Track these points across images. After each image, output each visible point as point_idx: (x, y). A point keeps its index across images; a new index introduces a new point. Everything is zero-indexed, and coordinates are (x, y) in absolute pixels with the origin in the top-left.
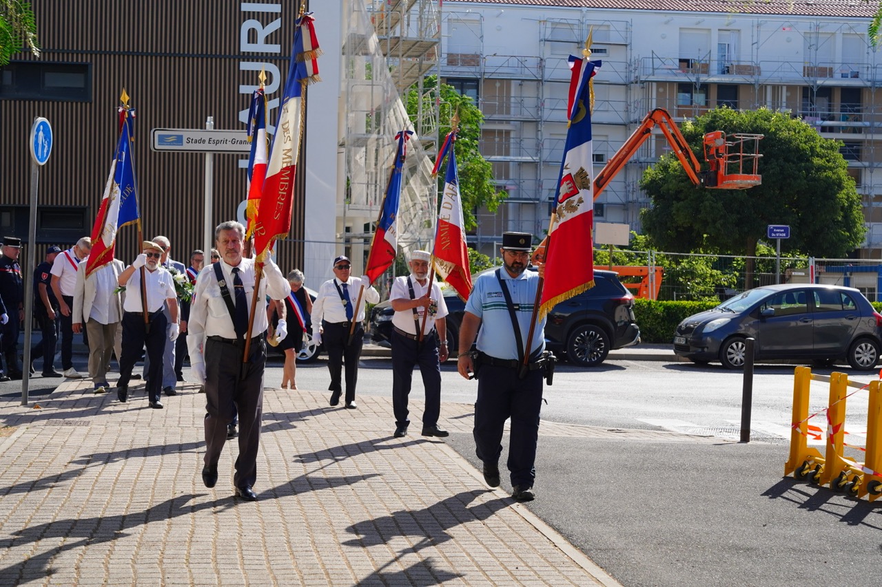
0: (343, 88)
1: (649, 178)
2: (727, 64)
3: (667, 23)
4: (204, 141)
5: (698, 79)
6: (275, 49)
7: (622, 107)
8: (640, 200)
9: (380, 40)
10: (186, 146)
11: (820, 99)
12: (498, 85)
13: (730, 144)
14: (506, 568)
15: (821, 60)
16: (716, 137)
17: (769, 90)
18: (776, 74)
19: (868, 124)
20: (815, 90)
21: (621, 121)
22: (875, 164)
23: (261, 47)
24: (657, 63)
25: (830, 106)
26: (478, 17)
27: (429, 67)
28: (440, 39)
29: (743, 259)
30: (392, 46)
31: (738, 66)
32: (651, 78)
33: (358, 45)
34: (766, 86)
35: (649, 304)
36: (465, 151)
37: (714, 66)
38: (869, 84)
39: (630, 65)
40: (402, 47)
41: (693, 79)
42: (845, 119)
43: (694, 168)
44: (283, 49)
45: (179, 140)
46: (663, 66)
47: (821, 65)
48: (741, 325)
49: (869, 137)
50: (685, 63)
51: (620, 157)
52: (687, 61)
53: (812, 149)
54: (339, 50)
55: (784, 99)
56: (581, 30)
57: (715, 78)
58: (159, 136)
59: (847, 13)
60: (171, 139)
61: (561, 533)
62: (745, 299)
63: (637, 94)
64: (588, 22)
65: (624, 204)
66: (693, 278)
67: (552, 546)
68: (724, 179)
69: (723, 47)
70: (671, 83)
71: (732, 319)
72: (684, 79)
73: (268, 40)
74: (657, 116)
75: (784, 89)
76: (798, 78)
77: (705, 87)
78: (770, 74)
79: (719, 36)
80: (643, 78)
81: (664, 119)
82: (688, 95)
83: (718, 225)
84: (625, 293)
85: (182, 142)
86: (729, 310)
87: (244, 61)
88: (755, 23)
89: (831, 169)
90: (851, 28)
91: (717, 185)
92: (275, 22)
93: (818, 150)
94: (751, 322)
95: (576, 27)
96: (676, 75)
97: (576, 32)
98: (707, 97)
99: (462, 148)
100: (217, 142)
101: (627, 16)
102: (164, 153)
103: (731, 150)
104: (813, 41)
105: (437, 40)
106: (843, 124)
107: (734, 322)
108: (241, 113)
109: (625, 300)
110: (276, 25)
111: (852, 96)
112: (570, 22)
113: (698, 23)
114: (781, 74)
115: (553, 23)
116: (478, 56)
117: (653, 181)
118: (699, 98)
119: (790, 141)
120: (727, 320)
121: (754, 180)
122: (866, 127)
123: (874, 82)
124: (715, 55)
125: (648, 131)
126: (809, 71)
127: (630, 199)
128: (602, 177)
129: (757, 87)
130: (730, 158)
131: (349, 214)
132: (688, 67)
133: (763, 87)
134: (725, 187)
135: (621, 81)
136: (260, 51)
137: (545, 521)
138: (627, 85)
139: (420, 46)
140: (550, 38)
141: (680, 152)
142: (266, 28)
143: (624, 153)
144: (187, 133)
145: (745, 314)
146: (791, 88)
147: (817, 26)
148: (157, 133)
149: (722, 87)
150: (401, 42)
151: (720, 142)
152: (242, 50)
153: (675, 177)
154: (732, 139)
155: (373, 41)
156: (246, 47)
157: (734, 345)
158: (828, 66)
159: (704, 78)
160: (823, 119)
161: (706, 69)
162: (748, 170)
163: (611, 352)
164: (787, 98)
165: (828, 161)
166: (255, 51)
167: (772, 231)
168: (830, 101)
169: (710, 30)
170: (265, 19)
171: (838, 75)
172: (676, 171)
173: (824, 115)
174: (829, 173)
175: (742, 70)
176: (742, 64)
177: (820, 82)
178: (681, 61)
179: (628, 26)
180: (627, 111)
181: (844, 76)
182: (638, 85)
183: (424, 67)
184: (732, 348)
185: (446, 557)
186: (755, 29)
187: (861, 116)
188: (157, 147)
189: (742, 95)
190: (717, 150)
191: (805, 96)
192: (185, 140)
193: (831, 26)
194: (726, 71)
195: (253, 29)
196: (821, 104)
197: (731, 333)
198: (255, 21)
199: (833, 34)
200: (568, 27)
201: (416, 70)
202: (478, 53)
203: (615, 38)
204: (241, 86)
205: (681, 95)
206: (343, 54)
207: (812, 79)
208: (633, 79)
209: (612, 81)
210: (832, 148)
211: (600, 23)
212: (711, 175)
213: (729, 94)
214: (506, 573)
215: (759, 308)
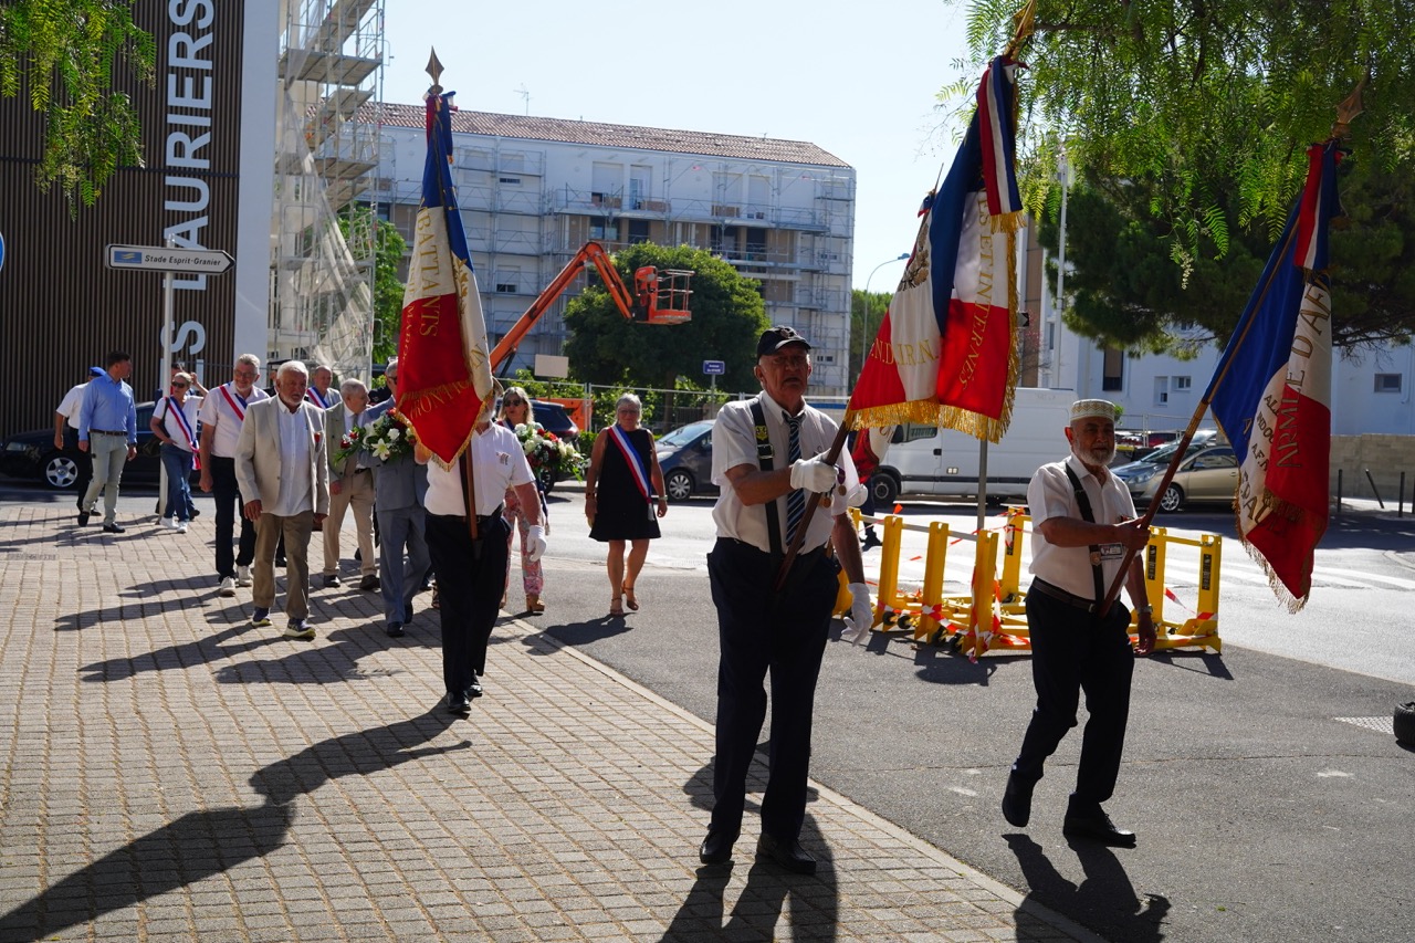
0: (276, 209)
1: (572, 310)
2: (639, 200)
3: (580, 156)
4: (165, 260)
5: (611, 213)
6: (204, 164)
7: (534, 238)
8: (552, 332)
9: (316, 160)
10: (145, 264)
11: (728, 238)
12: (409, 211)
13: (660, 279)
14: (579, 704)
15: (729, 199)
16: (648, 273)
17: (679, 227)
18: (685, 212)
19: (772, 264)
20: (723, 229)
21: (532, 252)
22: (778, 303)
23: (188, 162)
24: (571, 196)
25: (736, 245)
26: (390, 141)
27: (362, 191)
28: (378, 162)
29: (656, 393)
30: (327, 167)
31: (650, 202)
32: (565, 211)
33: (291, 166)
34: (676, 223)
35: (587, 436)
36: (386, 277)
37: (626, 201)
38: (773, 225)
39: (544, 197)
40: (338, 168)
41: (606, 214)
42: (751, 258)
43: (626, 303)
44: (213, 164)
45: (138, 257)
46: (576, 199)
47: (729, 205)
48: (683, 459)
49: (773, 277)
50: (598, 197)
51: (553, 289)
52: (600, 195)
53: (732, 287)
54: (273, 169)
55: (693, 237)
56: (495, 159)
57: (627, 213)
58: (116, 253)
59: (753, 155)
60: (129, 256)
61: (613, 668)
62: (680, 435)
63: (549, 226)
64: (502, 152)
65: (535, 336)
66: (610, 411)
67: (610, 681)
68: (655, 314)
69: (634, 182)
70: (584, 216)
71: (675, 453)
72: (597, 213)
73: (197, 155)
74: (591, 250)
75: (694, 226)
76: (705, 215)
77: (617, 222)
78: (680, 211)
79: (632, 171)
80: (556, 211)
81: (598, 253)
82: (601, 229)
83: (641, 359)
84: (571, 425)
85: (140, 259)
86: (671, 444)
87: (170, 175)
88: (667, 161)
89: (749, 307)
90: (758, 170)
91: (647, 319)
92: (203, 136)
93: (737, 288)
94: (693, 456)
95: (489, 156)
96: (589, 208)
97: (490, 160)
98: (619, 232)
99: (383, 274)
100: (178, 261)
101: (542, 148)
102: (122, 271)
103: (661, 285)
104: (722, 182)
105: (374, 163)
106: (749, 263)
107: (676, 455)
108: (166, 230)
109: (571, 432)
110: (205, 139)
111: (757, 237)
112: (484, 150)
113: (611, 158)
114: (691, 212)
115: (466, 151)
116: (390, 181)
117: (576, 314)
118: (611, 232)
119: (711, 278)
120: (670, 453)
121: (682, 316)
122: (770, 267)
123: (778, 223)
124: (627, 191)
125: (582, 264)
126: (717, 211)
127: (542, 330)
128: (535, 308)
129: (668, 224)
130: (659, 294)
131: (280, 339)
132: (601, 200)
133: (673, 224)
134: (655, 322)
135: (536, 213)
136: (187, 166)
137: (589, 655)
138: (540, 217)
139: (356, 169)
140: (463, 166)
141: (612, 286)
142: (195, 141)
143: (557, 285)
144: (146, 251)
145: (686, 448)
146: (700, 226)
147: (726, 167)
148: (113, 249)
149: (633, 223)
150: (337, 163)
151: (652, 277)
152: (168, 164)
153: (599, 310)
154: (664, 275)
155: (308, 162)
156: (171, 161)
157: (676, 478)
158: (735, 206)
159: (616, 213)
160: (730, 258)
161: (618, 204)
162: (678, 306)
163: (557, 484)
164: (696, 236)
165: (747, 299)
166: (182, 165)
167: (707, 367)
168: (736, 240)
169: (622, 165)
170: (194, 132)
171: (744, 216)
172: (600, 304)
173: (730, 254)
174: (748, 311)
175: (653, 206)
176: (653, 200)
177: (727, 221)
178: (594, 194)
179: (542, 157)
180: (540, 242)
181: (750, 216)
182: (551, 217)
183: (357, 190)
184: (674, 481)
185: (514, 694)
186: (667, 166)
187: (765, 256)
188: (113, 264)
189: (653, 230)
190: (649, 285)
191: (713, 236)
192: (144, 258)
193: (738, 168)
194: (637, 206)
195: (181, 143)
196: (727, 242)
197: (673, 466)
198: (183, 134)
199: (740, 175)
200: (481, 155)
201: (348, 193)
202: (390, 178)
203: (529, 168)
204: (166, 202)
205: (593, 229)
206: (277, 173)
207: (720, 218)
208: (546, 211)
209: (525, 212)
210: (749, 286)
211: (514, 153)
212: (642, 310)
213: (640, 229)
214: (581, 709)
215: (700, 442)
